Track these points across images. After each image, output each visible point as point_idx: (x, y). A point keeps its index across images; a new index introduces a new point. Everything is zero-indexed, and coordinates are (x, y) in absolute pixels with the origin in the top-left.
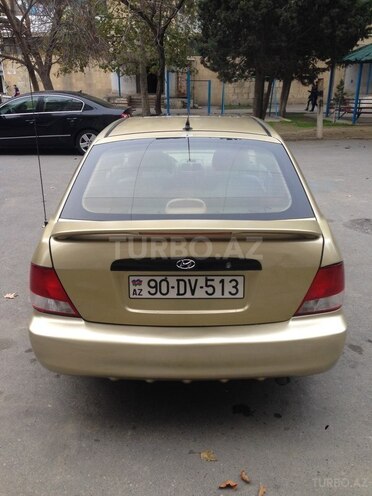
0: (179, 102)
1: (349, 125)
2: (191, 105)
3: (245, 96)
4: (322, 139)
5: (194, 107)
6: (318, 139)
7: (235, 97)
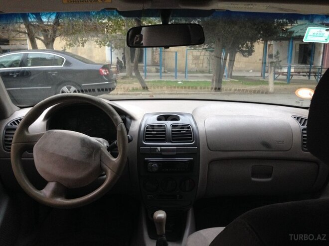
0: (154, 69)
1: (285, 84)
2: (163, 71)
3: (201, 65)
4: (273, 93)
5: (165, 72)
6: (270, 93)
7: (194, 66)
